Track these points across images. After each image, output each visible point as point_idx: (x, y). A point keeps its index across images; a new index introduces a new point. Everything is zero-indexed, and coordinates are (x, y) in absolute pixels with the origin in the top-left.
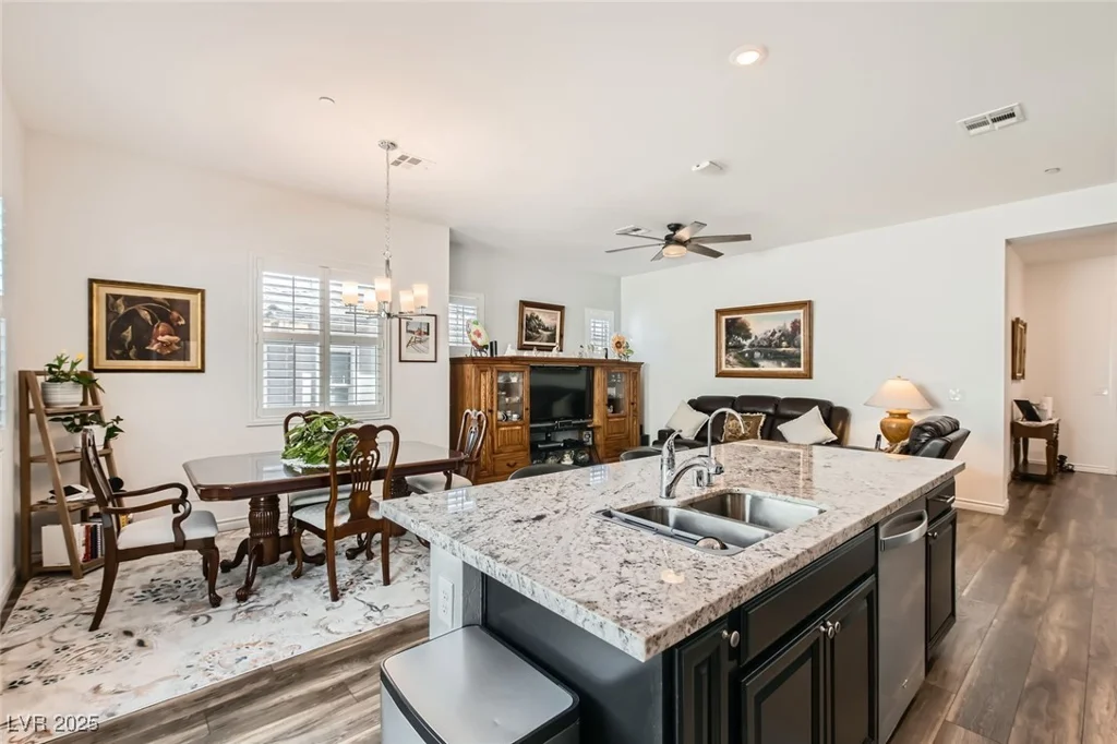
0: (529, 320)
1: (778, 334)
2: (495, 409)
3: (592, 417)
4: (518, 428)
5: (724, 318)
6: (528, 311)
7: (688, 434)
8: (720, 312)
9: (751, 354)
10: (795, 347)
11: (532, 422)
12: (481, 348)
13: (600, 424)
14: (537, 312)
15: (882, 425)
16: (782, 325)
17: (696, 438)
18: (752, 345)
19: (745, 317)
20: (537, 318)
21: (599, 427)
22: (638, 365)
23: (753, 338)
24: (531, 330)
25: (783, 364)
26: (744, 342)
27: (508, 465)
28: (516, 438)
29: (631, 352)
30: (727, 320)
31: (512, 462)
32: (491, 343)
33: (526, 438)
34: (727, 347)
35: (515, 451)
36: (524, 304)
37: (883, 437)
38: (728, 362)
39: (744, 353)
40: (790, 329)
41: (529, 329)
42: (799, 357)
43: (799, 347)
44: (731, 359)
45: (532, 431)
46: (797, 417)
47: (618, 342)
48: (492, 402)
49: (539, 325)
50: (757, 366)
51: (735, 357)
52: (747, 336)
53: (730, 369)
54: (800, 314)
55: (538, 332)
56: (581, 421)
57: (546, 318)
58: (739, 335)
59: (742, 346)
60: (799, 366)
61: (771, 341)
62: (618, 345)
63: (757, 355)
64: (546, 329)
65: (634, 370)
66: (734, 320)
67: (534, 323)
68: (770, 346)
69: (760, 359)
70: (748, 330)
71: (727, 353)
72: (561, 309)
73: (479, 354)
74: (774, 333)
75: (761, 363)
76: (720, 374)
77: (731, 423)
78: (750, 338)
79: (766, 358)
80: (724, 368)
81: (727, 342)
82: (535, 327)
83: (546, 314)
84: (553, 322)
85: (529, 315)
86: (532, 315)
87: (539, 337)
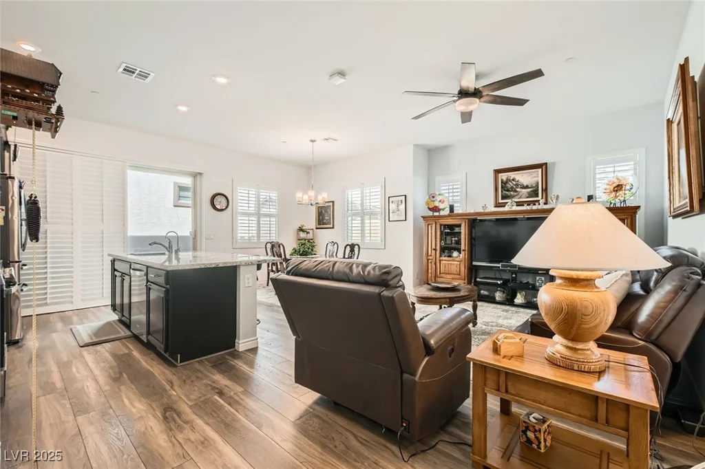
0: (504, 183)
2: (438, 248)
4: (457, 263)
6: (503, 176)
14: (512, 175)
20: (513, 180)
22: (634, 209)
24: (508, 190)
33: (463, 270)
36: (497, 172)
41: (505, 190)
48: (436, 244)
49: (517, 185)
55: (516, 191)
57: (525, 178)
62: (617, 188)
64: (526, 187)
67: (510, 185)
72: (542, 166)
82: (512, 187)
83: (524, 175)
84: (536, 179)
85: (505, 179)
86: (507, 179)
87: (518, 195)
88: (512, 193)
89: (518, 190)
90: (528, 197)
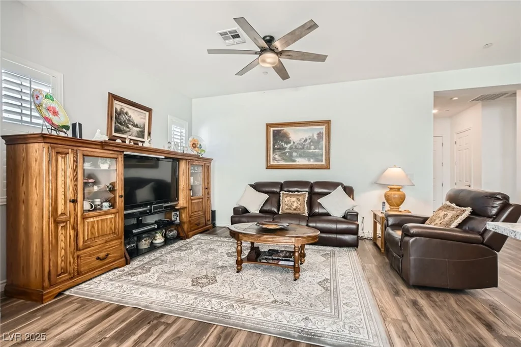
0: (118, 113)
1: (308, 141)
2: (80, 197)
3: (178, 200)
4: (110, 216)
5: (272, 129)
6: (118, 105)
7: (254, 209)
8: (269, 126)
9: (291, 154)
10: (319, 149)
11: (125, 209)
12: (58, 128)
13: (185, 205)
14: (127, 108)
15: (385, 196)
16: (311, 135)
17: (260, 211)
18: (291, 148)
19: (286, 129)
20: (127, 113)
21: (184, 208)
22: (209, 160)
23: (292, 143)
24: (121, 124)
25: (312, 160)
26: (286, 146)
27: (98, 258)
28: (107, 227)
29: (204, 151)
30: (274, 131)
31: (102, 255)
32: (74, 125)
33: (120, 224)
34: (274, 149)
35: (106, 242)
36: (113, 97)
37: (386, 203)
38: (274, 159)
39: (286, 152)
40: (316, 138)
41: (117, 121)
42: (322, 155)
43: (322, 149)
44: (277, 157)
45: (127, 217)
46: (330, 193)
47: (194, 144)
48: (75, 191)
49: (129, 120)
50: (294, 161)
51: (279, 156)
52: (288, 142)
53: (275, 163)
54: (323, 128)
55: (127, 127)
56: (170, 204)
57: (136, 116)
58: (282, 141)
59: (285, 149)
60: (322, 162)
61: (304, 145)
62: (194, 145)
63: (294, 154)
64: (136, 126)
65: (206, 164)
66: (279, 131)
67: (123, 117)
68: (303, 148)
69: (296, 157)
70: (288, 138)
71: (273, 153)
72: (149, 110)
73: (54, 133)
74: (306, 140)
75: (297, 160)
76: (269, 167)
77: (286, 200)
78: (290, 143)
79: (300, 156)
80: (272, 163)
81: (274, 146)
82: (125, 121)
83: (136, 113)
84: (143, 120)
85: (119, 108)
86: (121, 110)
87: (129, 131)
88: (124, 127)
89: (130, 126)
90: (136, 137)
